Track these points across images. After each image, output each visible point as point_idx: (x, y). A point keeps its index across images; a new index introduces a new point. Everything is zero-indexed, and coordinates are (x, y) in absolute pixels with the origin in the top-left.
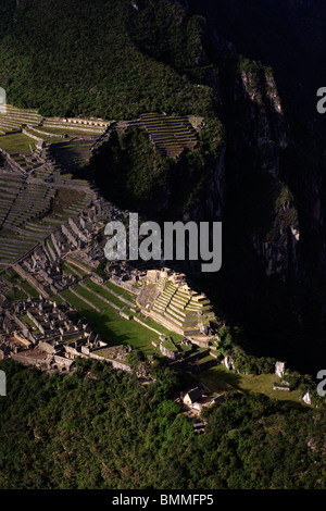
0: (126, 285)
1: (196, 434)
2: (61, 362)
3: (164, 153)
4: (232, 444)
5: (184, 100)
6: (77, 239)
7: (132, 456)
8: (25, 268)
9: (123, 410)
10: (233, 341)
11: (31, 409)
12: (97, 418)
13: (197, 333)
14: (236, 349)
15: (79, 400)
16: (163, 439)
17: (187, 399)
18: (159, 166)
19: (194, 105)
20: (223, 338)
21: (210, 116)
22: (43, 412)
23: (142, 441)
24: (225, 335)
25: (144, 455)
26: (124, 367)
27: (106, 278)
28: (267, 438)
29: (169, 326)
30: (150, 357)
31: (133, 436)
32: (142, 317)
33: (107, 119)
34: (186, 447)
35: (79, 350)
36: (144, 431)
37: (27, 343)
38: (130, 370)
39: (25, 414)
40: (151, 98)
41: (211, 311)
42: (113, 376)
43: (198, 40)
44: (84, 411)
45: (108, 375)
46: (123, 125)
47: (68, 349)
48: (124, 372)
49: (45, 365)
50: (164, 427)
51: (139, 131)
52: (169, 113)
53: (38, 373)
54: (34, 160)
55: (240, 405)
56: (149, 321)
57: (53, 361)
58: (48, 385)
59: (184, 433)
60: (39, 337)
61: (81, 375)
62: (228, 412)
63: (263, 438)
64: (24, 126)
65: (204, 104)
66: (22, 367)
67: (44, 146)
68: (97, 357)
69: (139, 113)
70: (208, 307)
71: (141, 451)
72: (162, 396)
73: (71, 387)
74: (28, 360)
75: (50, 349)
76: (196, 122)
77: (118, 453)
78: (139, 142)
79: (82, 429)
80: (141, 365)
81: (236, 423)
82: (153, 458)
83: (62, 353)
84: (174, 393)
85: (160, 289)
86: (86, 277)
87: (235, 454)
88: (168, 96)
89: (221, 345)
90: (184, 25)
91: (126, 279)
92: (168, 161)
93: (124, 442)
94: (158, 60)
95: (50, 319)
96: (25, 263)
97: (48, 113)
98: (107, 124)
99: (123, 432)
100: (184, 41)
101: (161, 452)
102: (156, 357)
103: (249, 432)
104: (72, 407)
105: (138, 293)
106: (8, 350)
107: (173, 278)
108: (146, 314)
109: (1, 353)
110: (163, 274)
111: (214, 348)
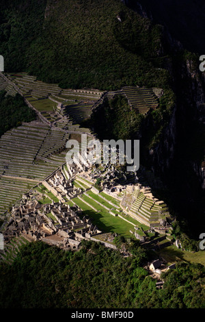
0: (113, 195)
1: (157, 289)
2: (72, 243)
3: (137, 112)
4: (180, 296)
5: (150, 78)
6: (83, 165)
7: (117, 303)
8: (50, 184)
9: (111, 273)
10: (181, 230)
11: (54, 273)
12: (94, 278)
13: (158, 225)
14: (183, 235)
15: (84, 267)
16: (137, 292)
17: (152, 267)
18: (134, 120)
19: (156, 81)
20: (175, 228)
21: (166, 88)
22: (61, 275)
23: (123, 293)
24: (176, 226)
25: (125, 302)
26: (113, 246)
27: (101, 191)
28: (202, 291)
29: (141, 221)
30: (128, 240)
31: (117, 290)
32: (124, 215)
33: (102, 90)
34: (151, 297)
35: (84, 235)
36: (125, 287)
37: (51, 231)
38: (115, 248)
39: (49, 276)
40: (129, 77)
41: (167, 211)
42: (105, 252)
43: (158, 40)
44: (87, 274)
45: (102, 251)
46: (112, 94)
47: (77, 235)
48: (112, 249)
49: (62, 245)
50: (137, 284)
51: (122, 97)
53: (58, 250)
54: (56, 116)
55: (186, 271)
56: (128, 217)
57: (67, 242)
58: (64, 258)
59: (150, 288)
60: (59, 227)
61: (85, 251)
62: (178, 275)
63: (200, 292)
64: (50, 94)
65: (163, 80)
66: (48, 246)
67: (62, 107)
68: (95, 240)
69: (122, 86)
70: (165, 209)
71: (123, 299)
72: (136, 265)
73: (78, 258)
74: (52, 241)
75: (65, 235)
76: (158, 92)
77: (108, 301)
78: (121, 105)
79: (85, 285)
80: (123, 245)
81: (183, 282)
82: (130, 304)
83: (73, 237)
84: (144, 262)
85: (135, 197)
86: (88, 189)
87: (182, 302)
88: (140, 76)
89: (173, 233)
90: (150, 31)
91: (113, 191)
92: (140, 116)
93: (112, 294)
94: (134, 53)
95: (66, 216)
96: (50, 180)
97: (64, 86)
98: (101, 93)
99: (112, 288)
100: (150, 41)
101: (135, 300)
102: (132, 240)
103: (191, 288)
104: (79, 271)
105: (121, 199)
106: (39, 235)
107: (143, 190)
108: (126, 213)
109: (35, 237)
110: (137, 188)
111: (169, 235)
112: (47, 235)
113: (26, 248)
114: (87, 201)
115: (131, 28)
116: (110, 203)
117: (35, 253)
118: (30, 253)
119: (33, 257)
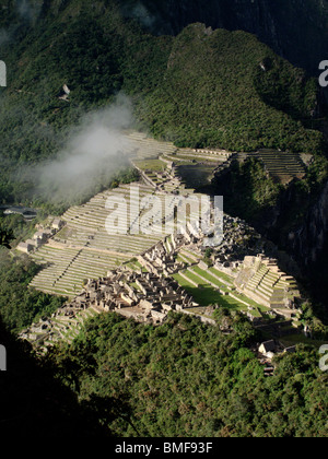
0: (226, 271)
1: (266, 376)
2: (156, 316)
3: (276, 180)
4: (298, 386)
5: (297, 140)
6: (191, 236)
7: (207, 395)
8: (145, 258)
9: (204, 354)
10: (313, 314)
11: (126, 353)
12: (180, 360)
13: (282, 306)
14: (315, 321)
15: (167, 345)
17: (262, 348)
18: (271, 190)
19: (304, 144)
20: (304, 312)
21: (318, 154)
22: (134, 356)
23: (217, 383)
24: (307, 309)
25: (218, 394)
26: (210, 321)
27: (211, 265)
29: (259, 301)
30: (233, 313)
31: (210, 377)
32: (236, 293)
33: (230, 150)
34: (255, 386)
35: (173, 307)
36: (220, 373)
37: (129, 301)
38: (214, 322)
40: (269, 138)
41: (295, 289)
42: (199, 327)
43: (314, 97)
44: (170, 355)
45: (195, 326)
46: (242, 157)
47: (164, 306)
48: (208, 324)
49: (142, 318)
50: (239, 370)
51: (256, 161)
52: (283, 150)
53: (135, 323)
54: (164, 177)
55: (310, 356)
56: (242, 296)
57: (149, 316)
58: (142, 333)
59: (255, 374)
60: (142, 297)
61: (171, 326)
62: (299, 360)
64: (161, 154)
65: (314, 144)
66: (123, 318)
67: (173, 165)
68: (188, 313)
69: (257, 148)
70: (294, 286)
71: (217, 389)
72: (239, 344)
73: (162, 335)
74: (127, 313)
75: (147, 305)
76: (306, 158)
77: (195, 392)
78: (255, 170)
79: (166, 370)
80: (224, 318)
81: (304, 368)
82: (225, 397)
83: (158, 308)
84: (251, 343)
85: (254, 271)
86: (194, 264)
87: (298, 393)
88: (283, 137)
89: (302, 317)
90: (303, 84)
91: (227, 265)
92: (279, 187)
93: (201, 382)
94: (278, 109)
95: (154, 285)
96: (147, 255)
97: (181, 145)
98: (229, 154)
99: (201, 374)
100: (302, 97)
101: (233, 391)
102: (239, 314)
103: (313, 376)
104: (160, 351)
105: (236, 276)
106: (112, 306)
107: (266, 262)
108: (240, 291)
109: (107, 308)
110: (258, 259)
111: (295, 319)
112: (123, 306)
113: (92, 321)
114: (190, 278)
115: (277, 79)
116: (220, 280)
117: (104, 327)
118: (97, 328)
119: (100, 332)
